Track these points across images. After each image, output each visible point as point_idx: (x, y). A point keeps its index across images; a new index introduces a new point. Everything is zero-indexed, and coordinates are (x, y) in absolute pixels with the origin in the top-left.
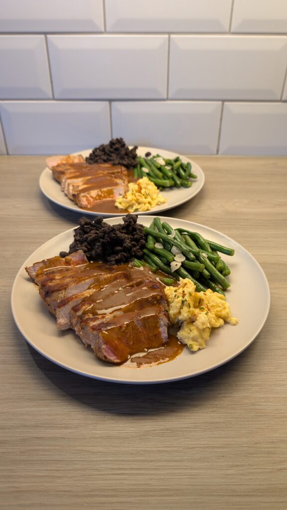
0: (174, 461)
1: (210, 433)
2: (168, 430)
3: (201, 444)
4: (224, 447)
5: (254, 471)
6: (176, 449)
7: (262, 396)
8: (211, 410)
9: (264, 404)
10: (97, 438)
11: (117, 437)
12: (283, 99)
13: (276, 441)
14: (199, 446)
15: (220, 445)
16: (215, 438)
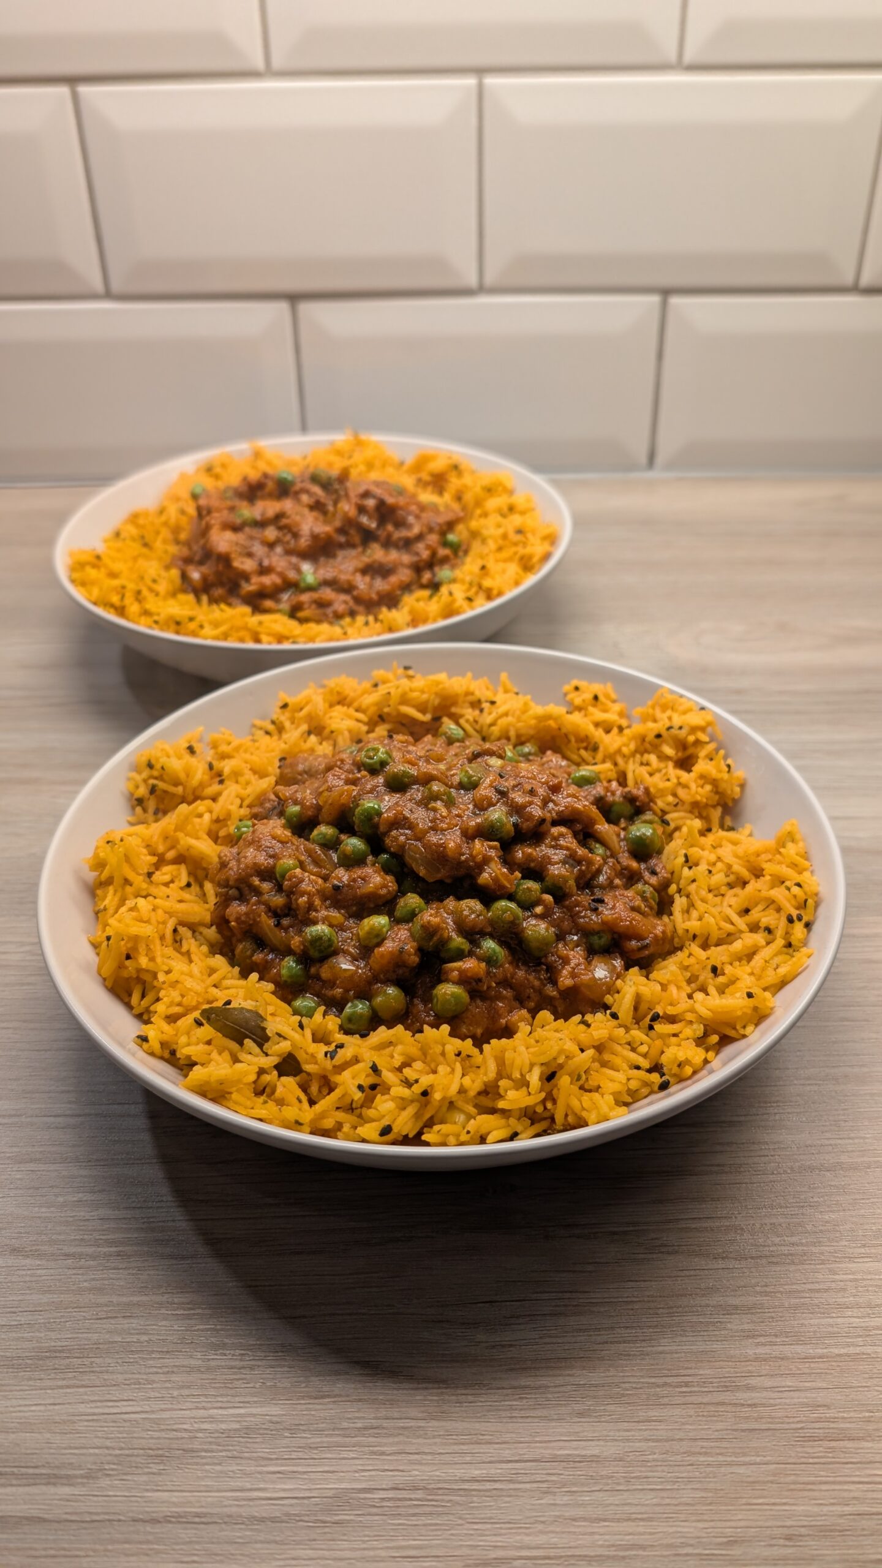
1: (566, 1498)
2: (416, 1489)
3: (529, 1548)
4: (614, 1558)
7: (761, 1350)
8: (578, 1407)
9: (768, 1382)
10: (155, 1521)
11: (230, 1516)
12: (865, 280)
13: (803, 1531)
15: (600, 1551)
16: (584, 1519)
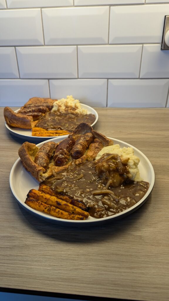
0: (23, 261)
5: (62, 269)
6: (26, 255)
14: (39, 254)
